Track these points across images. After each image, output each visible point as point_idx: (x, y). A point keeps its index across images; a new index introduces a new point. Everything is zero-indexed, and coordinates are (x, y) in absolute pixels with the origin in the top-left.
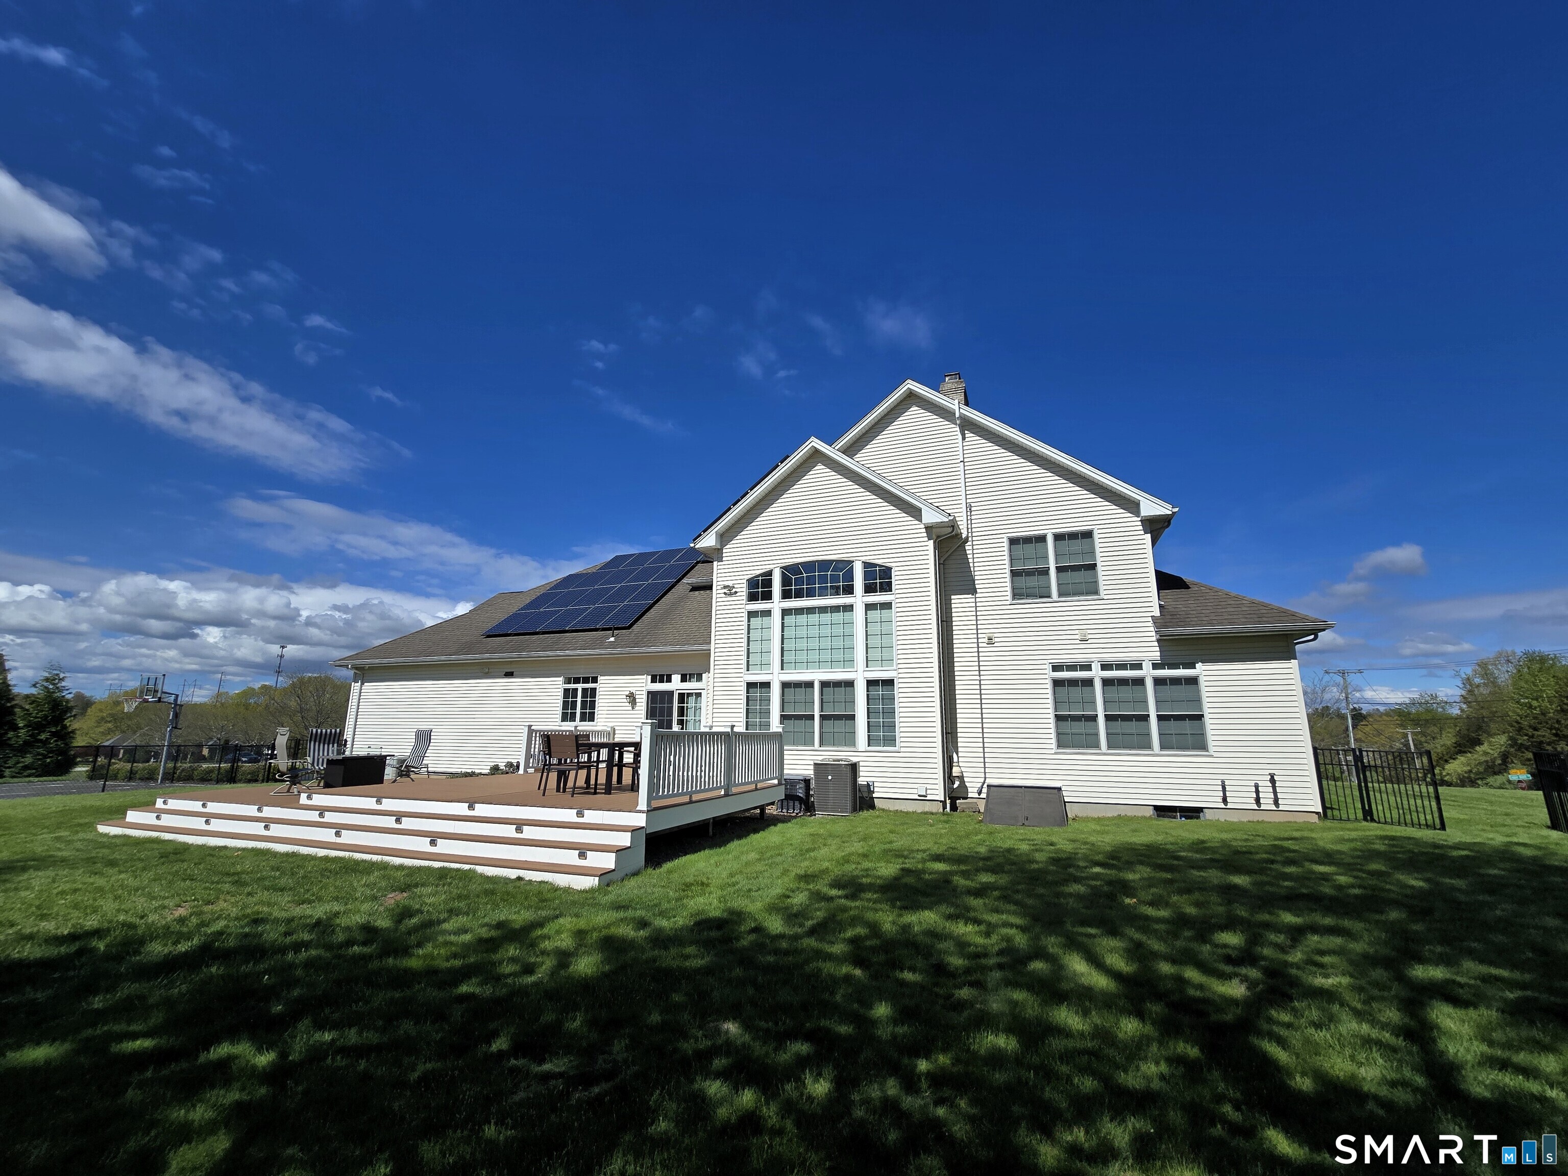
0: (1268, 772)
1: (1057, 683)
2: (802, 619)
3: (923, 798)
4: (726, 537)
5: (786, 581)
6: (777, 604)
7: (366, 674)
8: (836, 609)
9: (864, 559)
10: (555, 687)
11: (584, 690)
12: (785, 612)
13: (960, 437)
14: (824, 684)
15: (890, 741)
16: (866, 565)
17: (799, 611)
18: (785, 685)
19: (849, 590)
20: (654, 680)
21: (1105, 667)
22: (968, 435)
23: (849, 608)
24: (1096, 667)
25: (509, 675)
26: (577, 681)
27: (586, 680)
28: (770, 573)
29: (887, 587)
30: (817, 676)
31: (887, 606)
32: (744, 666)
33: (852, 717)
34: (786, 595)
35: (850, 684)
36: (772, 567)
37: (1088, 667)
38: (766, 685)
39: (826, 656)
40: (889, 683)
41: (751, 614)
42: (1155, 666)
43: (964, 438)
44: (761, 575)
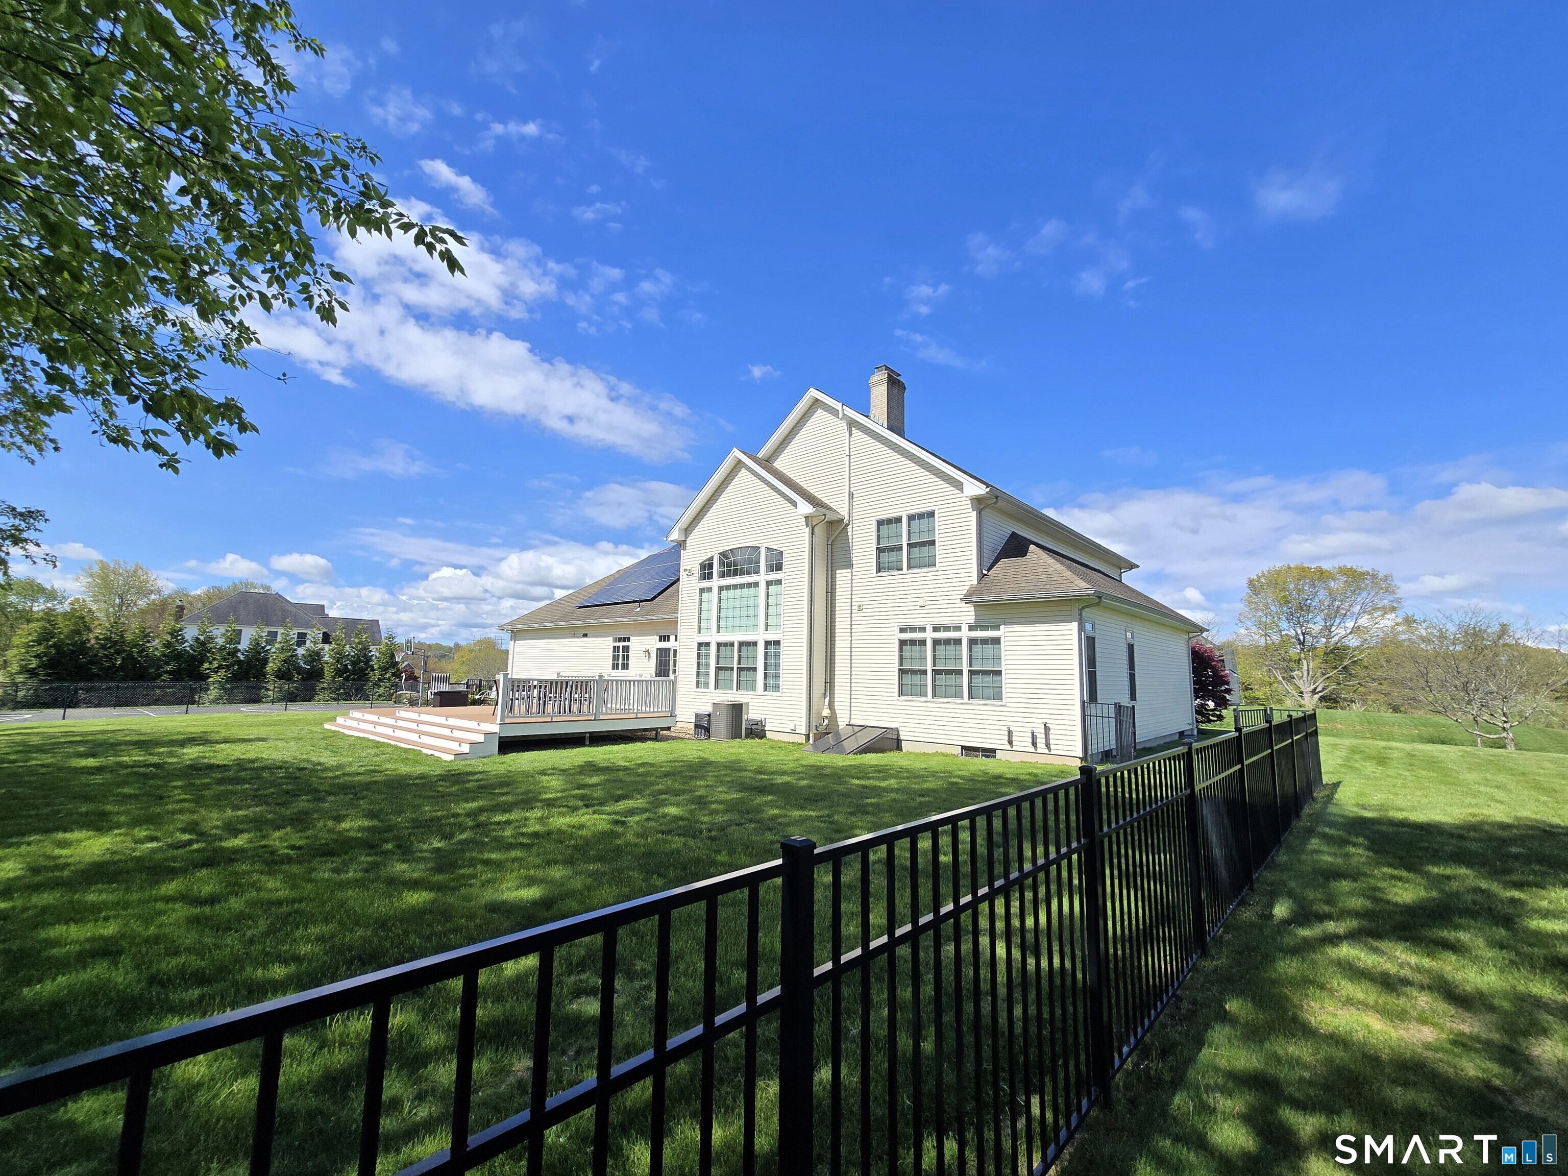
0: (1041, 721)
1: (902, 643)
2: (731, 593)
3: (793, 732)
4: (688, 530)
5: (721, 563)
6: (716, 582)
7: (516, 635)
8: (749, 585)
9: (766, 545)
10: (606, 644)
11: (624, 647)
12: (721, 589)
13: (847, 434)
14: (741, 644)
15: (777, 688)
16: (768, 549)
17: (728, 587)
18: (719, 645)
19: (757, 572)
20: (660, 640)
21: (936, 629)
22: (854, 431)
23: (756, 584)
24: (929, 629)
25: (585, 635)
26: (620, 640)
27: (624, 640)
28: (712, 558)
29: (779, 567)
30: (737, 637)
31: (779, 582)
32: (696, 630)
33: (755, 669)
34: (722, 575)
35: (755, 644)
36: (713, 554)
37: (923, 629)
38: (708, 644)
39: (744, 622)
40: (778, 643)
41: (702, 591)
42: (971, 628)
43: (851, 435)
44: (708, 560)
